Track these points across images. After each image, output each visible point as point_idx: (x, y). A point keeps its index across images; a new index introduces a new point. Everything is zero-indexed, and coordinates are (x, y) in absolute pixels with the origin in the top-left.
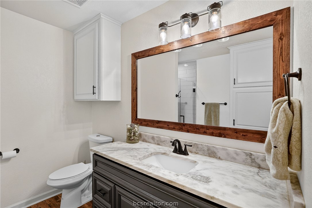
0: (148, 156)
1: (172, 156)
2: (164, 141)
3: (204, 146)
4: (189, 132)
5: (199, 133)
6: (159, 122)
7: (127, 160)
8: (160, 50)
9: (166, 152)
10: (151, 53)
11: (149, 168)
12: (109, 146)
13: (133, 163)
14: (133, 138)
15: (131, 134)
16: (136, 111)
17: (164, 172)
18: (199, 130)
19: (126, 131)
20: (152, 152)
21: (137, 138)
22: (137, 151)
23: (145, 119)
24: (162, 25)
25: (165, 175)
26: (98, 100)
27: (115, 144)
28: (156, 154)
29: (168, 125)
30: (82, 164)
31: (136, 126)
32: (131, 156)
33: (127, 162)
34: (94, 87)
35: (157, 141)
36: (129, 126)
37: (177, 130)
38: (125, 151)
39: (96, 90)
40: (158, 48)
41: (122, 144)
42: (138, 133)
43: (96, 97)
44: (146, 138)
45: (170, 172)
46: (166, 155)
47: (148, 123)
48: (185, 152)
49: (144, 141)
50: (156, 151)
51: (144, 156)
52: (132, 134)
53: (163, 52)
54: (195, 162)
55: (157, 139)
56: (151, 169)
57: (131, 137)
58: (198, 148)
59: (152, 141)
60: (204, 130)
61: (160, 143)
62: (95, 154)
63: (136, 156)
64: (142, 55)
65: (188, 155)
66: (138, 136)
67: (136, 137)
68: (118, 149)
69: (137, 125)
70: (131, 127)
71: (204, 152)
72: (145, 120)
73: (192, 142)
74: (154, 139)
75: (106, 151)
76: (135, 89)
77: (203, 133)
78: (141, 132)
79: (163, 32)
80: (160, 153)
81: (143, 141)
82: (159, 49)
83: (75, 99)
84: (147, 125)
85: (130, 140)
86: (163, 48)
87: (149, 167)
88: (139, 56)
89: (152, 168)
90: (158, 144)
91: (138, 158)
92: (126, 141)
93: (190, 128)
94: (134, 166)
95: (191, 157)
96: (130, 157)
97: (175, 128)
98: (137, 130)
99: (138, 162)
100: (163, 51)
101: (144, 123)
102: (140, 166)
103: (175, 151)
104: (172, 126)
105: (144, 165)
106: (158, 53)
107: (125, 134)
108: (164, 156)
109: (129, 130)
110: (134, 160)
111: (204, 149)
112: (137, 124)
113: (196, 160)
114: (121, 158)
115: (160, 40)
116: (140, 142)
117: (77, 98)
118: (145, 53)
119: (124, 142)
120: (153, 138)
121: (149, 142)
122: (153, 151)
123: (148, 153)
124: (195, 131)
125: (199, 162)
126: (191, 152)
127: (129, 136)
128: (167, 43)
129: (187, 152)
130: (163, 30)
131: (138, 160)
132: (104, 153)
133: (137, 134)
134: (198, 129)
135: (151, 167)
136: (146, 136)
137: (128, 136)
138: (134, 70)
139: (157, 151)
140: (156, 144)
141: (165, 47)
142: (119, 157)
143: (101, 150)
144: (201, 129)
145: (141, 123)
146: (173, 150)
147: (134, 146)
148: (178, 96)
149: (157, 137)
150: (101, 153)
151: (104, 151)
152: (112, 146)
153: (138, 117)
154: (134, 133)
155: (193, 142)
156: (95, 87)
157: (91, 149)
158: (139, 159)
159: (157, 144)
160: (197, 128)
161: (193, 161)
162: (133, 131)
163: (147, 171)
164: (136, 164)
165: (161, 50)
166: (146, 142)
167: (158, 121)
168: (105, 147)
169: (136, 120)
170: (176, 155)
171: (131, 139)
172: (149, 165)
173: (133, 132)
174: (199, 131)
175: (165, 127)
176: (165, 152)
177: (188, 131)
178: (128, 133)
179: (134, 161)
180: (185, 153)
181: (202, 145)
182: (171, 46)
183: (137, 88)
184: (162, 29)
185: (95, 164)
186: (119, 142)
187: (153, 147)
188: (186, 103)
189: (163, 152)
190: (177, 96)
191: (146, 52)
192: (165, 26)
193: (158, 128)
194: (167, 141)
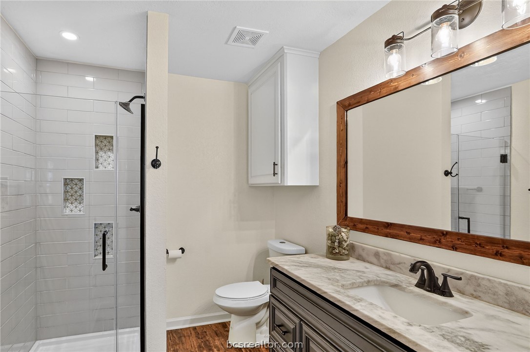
0: (361, 285)
1: (412, 292)
2: (399, 264)
3: (497, 285)
4: (456, 251)
5: (482, 253)
6: (389, 225)
7: (320, 284)
8: (391, 86)
9: (401, 284)
10: (373, 95)
11: (355, 302)
12: (295, 259)
13: (328, 289)
14: (337, 251)
15: (334, 243)
16: (344, 204)
17: (383, 313)
18: (483, 247)
19: (325, 237)
20: (370, 279)
21: (346, 252)
22: (342, 273)
23: (362, 219)
24: (393, 42)
25: (384, 319)
26: (281, 185)
27: (306, 258)
28: (380, 284)
29: (409, 233)
30: (258, 283)
31: (343, 230)
32: (329, 279)
33: (319, 286)
34: (275, 164)
35: (386, 261)
36: (331, 230)
37: (428, 244)
38: (319, 270)
39: (278, 169)
40: (386, 85)
41: (318, 259)
42: (347, 243)
43: (277, 180)
44: (364, 254)
45: (396, 317)
46: (399, 289)
47: (368, 226)
48: (445, 289)
49: (360, 258)
50: (379, 279)
51: (353, 284)
52: (336, 244)
53: (398, 90)
54: (467, 313)
55: (385, 258)
56: (358, 304)
57: (334, 248)
58: (479, 285)
59: (374, 260)
60: (495, 248)
61: (392, 267)
62: (274, 268)
63: (338, 281)
64: (355, 102)
65: (451, 296)
66: (347, 248)
67: (344, 249)
68: (309, 265)
69: (346, 228)
70: (335, 231)
71: (495, 297)
72: (361, 221)
73: (464, 271)
74: (379, 256)
75: (289, 266)
76: (343, 163)
77: (493, 255)
78: (354, 243)
79: (394, 54)
80: (387, 283)
81: (358, 259)
82: (388, 86)
83: (249, 183)
84: (365, 230)
85: (331, 253)
86: (397, 82)
87: (356, 300)
88: (350, 105)
89: (361, 303)
90: (388, 268)
91: (340, 284)
92: (325, 254)
93: (459, 242)
94: (330, 295)
95: (457, 301)
96: (327, 280)
97: (423, 239)
98: (345, 238)
99: (338, 289)
100: (397, 88)
101: (360, 226)
102: (340, 296)
103: (421, 284)
104: (418, 236)
105: (348, 296)
106: (386, 94)
107: (324, 243)
108: (394, 291)
109: (331, 237)
110: (333, 285)
111: (496, 290)
112: (346, 226)
113: (467, 309)
114: (311, 279)
115: (390, 69)
116: (351, 259)
117: (252, 181)
118: (361, 97)
119: (322, 256)
120: (377, 255)
121: (368, 262)
122: (371, 277)
123: (361, 279)
124: (472, 248)
125: (473, 314)
126: (462, 293)
127: (331, 247)
128: (404, 73)
129: (449, 289)
130: (394, 51)
131: (339, 288)
132: (286, 267)
133: (345, 244)
134: (480, 245)
135: (359, 302)
136: (363, 249)
137: (329, 247)
138: (342, 130)
139: (382, 279)
140: (382, 267)
141: (401, 81)
142: (307, 277)
143: (283, 263)
144: (487, 246)
145: (354, 225)
146: (415, 282)
147: (339, 265)
148: (451, 173)
149: (385, 254)
150: (282, 268)
151: (287, 265)
152: (300, 260)
153: (349, 215)
154: (340, 243)
155: (467, 272)
156: (277, 165)
157: (268, 260)
158: (343, 286)
159: (384, 266)
160: (477, 244)
161: (461, 309)
162: (337, 237)
163: (351, 305)
164: (333, 292)
165: (392, 88)
166: (364, 261)
167: (387, 223)
168: (289, 260)
169: (344, 219)
170: (421, 292)
171: (334, 252)
172: (357, 297)
173: (337, 241)
174: (483, 250)
175: (401, 237)
176: (397, 283)
177: (454, 248)
178: (330, 242)
179: (331, 286)
180: (445, 291)
181: (489, 280)
182: (414, 76)
183: (346, 163)
184: (392, 49)
185: (274, 283)
186: (313, 255)
187: (375, 271)
188: (479, 190)
189: (394, 282)
190: (447, 173)
191: (363, 95)
192: (399, 41)
193: (387, 236)
194: (405, 263)
